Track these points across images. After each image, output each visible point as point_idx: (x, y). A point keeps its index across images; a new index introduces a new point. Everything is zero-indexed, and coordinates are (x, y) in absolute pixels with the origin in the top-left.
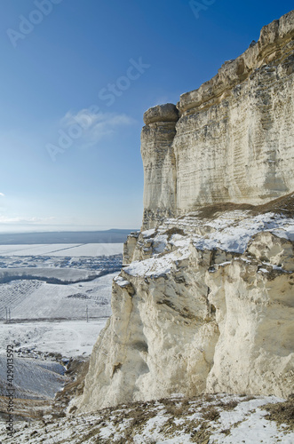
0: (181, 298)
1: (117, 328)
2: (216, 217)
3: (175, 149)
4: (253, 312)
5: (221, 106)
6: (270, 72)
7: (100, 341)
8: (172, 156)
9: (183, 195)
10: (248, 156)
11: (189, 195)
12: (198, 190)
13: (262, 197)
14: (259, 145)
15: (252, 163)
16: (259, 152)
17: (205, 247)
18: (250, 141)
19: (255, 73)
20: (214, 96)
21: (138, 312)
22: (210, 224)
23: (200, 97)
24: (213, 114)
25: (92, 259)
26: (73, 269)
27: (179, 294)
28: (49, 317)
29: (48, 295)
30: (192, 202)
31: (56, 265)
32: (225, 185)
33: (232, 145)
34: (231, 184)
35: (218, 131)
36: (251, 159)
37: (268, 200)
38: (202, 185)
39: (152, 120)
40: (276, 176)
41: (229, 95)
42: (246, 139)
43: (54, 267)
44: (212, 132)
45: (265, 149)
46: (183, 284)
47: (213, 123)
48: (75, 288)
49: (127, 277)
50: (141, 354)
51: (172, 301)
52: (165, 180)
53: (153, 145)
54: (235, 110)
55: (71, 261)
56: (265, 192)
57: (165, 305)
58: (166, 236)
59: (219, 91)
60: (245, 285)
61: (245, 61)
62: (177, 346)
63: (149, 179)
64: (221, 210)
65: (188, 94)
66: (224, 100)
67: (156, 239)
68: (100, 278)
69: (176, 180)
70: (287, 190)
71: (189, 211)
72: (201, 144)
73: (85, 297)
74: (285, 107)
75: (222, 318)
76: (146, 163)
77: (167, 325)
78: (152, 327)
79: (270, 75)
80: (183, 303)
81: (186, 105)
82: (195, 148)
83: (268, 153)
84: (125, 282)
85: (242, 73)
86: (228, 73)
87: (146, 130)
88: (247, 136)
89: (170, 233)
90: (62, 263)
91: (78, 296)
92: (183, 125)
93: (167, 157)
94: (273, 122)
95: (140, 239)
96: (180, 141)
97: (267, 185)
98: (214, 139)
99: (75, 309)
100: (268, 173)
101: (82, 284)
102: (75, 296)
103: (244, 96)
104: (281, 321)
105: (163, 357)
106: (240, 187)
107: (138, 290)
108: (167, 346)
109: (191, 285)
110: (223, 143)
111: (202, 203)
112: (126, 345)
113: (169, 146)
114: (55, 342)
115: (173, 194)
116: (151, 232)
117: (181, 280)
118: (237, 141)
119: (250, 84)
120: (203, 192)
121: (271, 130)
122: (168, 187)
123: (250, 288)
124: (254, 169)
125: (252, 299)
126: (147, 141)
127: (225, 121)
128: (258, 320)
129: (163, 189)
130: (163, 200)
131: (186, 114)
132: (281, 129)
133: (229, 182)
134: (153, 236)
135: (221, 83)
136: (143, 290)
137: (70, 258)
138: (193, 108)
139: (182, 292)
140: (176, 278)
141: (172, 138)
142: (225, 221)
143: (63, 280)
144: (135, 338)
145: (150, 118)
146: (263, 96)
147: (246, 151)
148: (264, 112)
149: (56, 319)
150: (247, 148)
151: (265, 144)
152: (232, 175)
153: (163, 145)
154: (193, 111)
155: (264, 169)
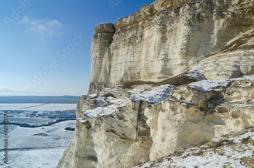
0: (121, 128)
1: (78, 148)
2: (133, 88)
3: (111, 49)
4: (176, 127)
5: (140, 28)
6: (168, 13)
7: (63, 157)
8: (109, 53)
9: (114, 75)
10: (153, 56)
11: (117, 76)
12: (123, 73)
13: (159, 78)
14: (159, 51)
15: (155, 60)
16: (159, 54)
17: (136, 99)
18: (155, 48)
19: (160, 13)
20: (136, 22)
21: (92, 138)
22: (131, 91)
23: (128, 22)
24: (135, 32)
25: (51, 113)
26: (39, 118)
27: (120, 126)
28: (21, 147)
29: (20, 134)
30: (118, 80)
31: (27, 116)
32: (139, 71)
33: (144, 49)
34: (142, 70)
35: (137, 41)
36: (154, 57)
37: (162, 80)
38: (125, 70)
39: (100, 31)
40: (167, 67)
41: (145, 23)
42: (152, 47)
43: (25, 117)
44: (134, 42)
45: (162, 52)
46: (122, 120)
47: (134, 37)
48: (39, 130)
49: (85, 118)
50: (93, 163)
51: (115, 130)
52: (104, 66)
53: (98, 46)
54: (147, 31)
55: (37, 114)
56: (161, 75)
57: (111, 132)
58: (104, 98)
59: (139, 20)
60: (172, 113)
61: (155, 6)
62: (117, 156)
63: (95, 65)
64: (136, 84)
65: (122, 19)
66: (141, 25)
67: (97, 99)
68: (56, 124)
69: (110, 67)
70: (172, 75)
71: (117, 84)
72: (127, 48)
73: (46, 135)
74: (174, 32)
75: (154, 134)
76: (93, 56)
77: (112, 144)
78: (101, 146)
79: (167, 15)
80: (122, 131)
81: (120, 25)
82: (123, 49)
83: (164, 55)
84: (84, 121)
85: (152, 12)
86: (145, 11)
87: (96, 36)
88: (153, 45)
89: (107, 96)
90: (32, 114)
91: (42, 134)
92: (117, 36)
93: (106, 53)
94: (167, 39)
95: (87, 99)
96: (115, 45)
97: (162, 72)
98: (134, 45)
99: (39, 142)
100: (163, 65)
101: (44, 127)
102: (39, 134)
103: (153, 24)
104: (190, 131)
105: (109, 163)
106: (147, 72)
107: (93, 125)
108: (111, 156)
109: (127, 121)
110: (139, 48)
111: (125, 80)
112: (83, 158)
113: (108, 47)
114: (23, 163)
115: (108, 74)
116: (94, 95)
117: (121, 118)
118: (147, 48)
119: (156, 18)
120: (126, 74)
121: (166, 43)
122: (106, 70)
123: (175, 114)
124: (155, 63)
125: (176, 120)
126: (95, 43)
127: (141, 36)
128: (179, 131)
129: (102, 71)
130: (102, 77)
131: (119, 30)
132: (171, 43)
133: (140, 69)
134: (96, 97)
135: (141, 15)
136: (96, 124)
137: (37, 112)
138: (124, 27)
139: (121, 125)
140: (118, 117)
141: (110, 42)
142: (139, 90)
143: (31, 125)
144: (88, 154)
145: (99, 30)
146: (163, 25)
147: (152, 53)
148: (163, 34)
149: (25, 148)
150: (153, 51)
151: (163, 50)
152: (143, 65)
153: (105, 46)
154: (124, 29)
155: (162, 63)
